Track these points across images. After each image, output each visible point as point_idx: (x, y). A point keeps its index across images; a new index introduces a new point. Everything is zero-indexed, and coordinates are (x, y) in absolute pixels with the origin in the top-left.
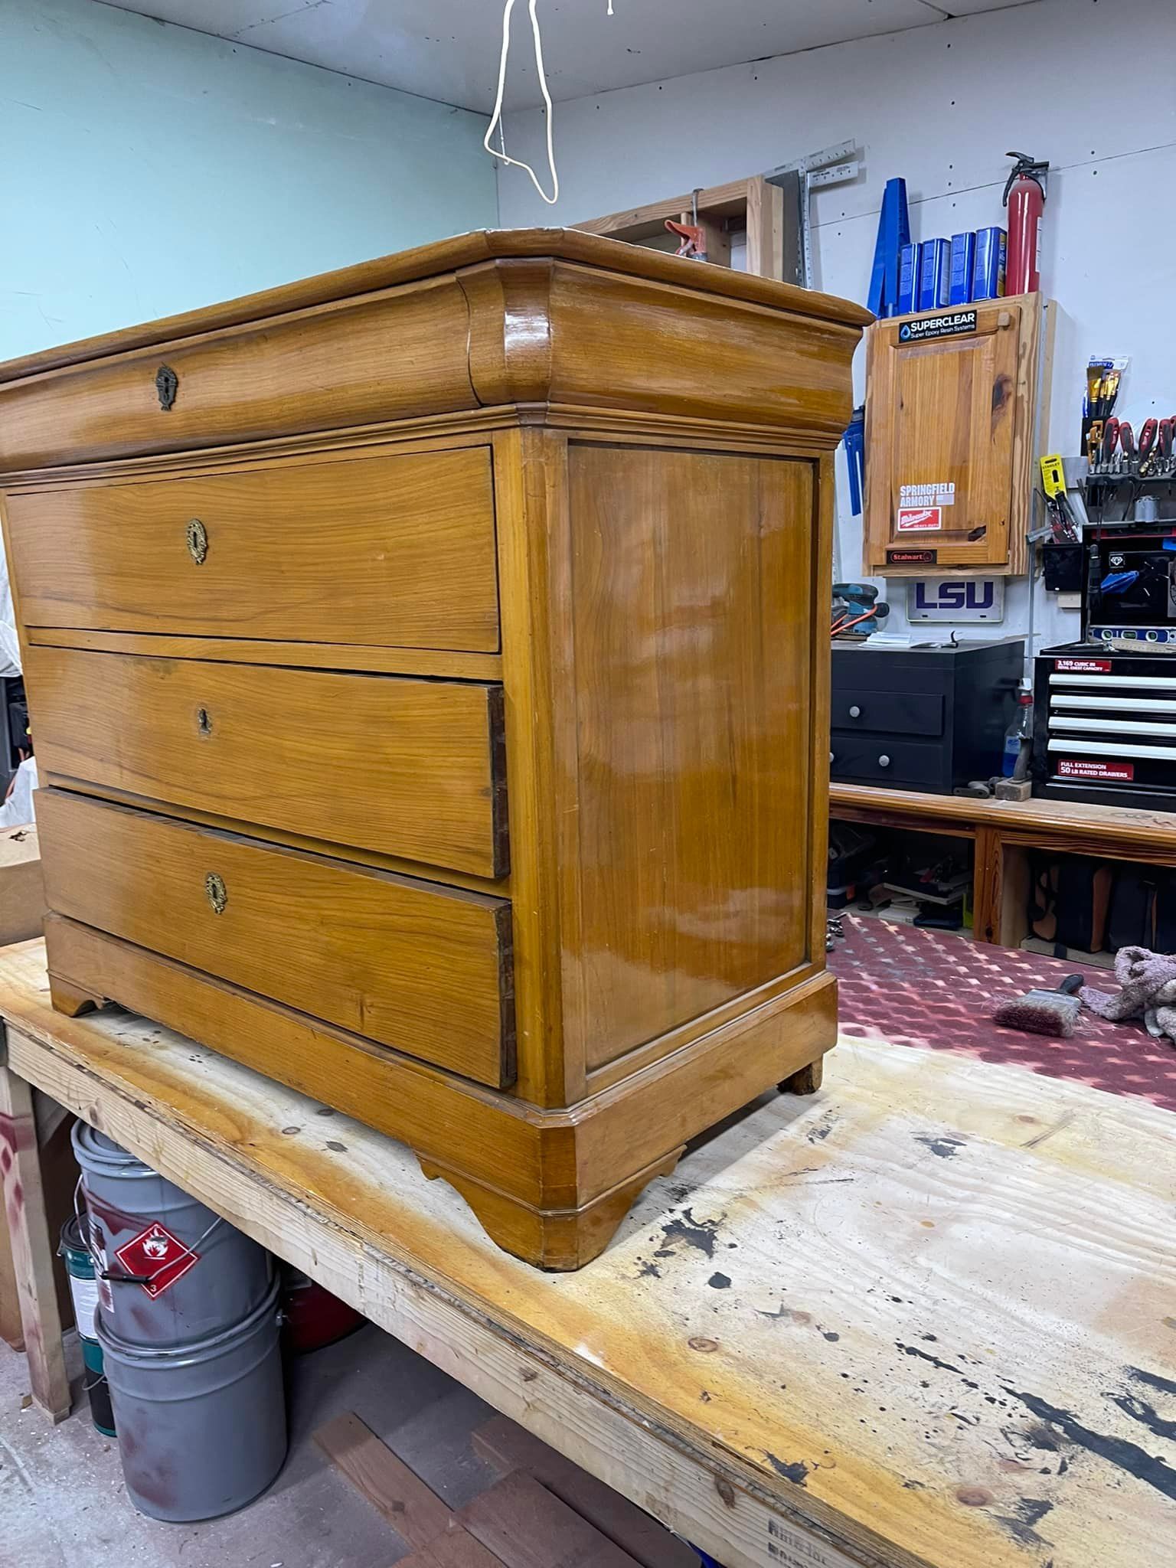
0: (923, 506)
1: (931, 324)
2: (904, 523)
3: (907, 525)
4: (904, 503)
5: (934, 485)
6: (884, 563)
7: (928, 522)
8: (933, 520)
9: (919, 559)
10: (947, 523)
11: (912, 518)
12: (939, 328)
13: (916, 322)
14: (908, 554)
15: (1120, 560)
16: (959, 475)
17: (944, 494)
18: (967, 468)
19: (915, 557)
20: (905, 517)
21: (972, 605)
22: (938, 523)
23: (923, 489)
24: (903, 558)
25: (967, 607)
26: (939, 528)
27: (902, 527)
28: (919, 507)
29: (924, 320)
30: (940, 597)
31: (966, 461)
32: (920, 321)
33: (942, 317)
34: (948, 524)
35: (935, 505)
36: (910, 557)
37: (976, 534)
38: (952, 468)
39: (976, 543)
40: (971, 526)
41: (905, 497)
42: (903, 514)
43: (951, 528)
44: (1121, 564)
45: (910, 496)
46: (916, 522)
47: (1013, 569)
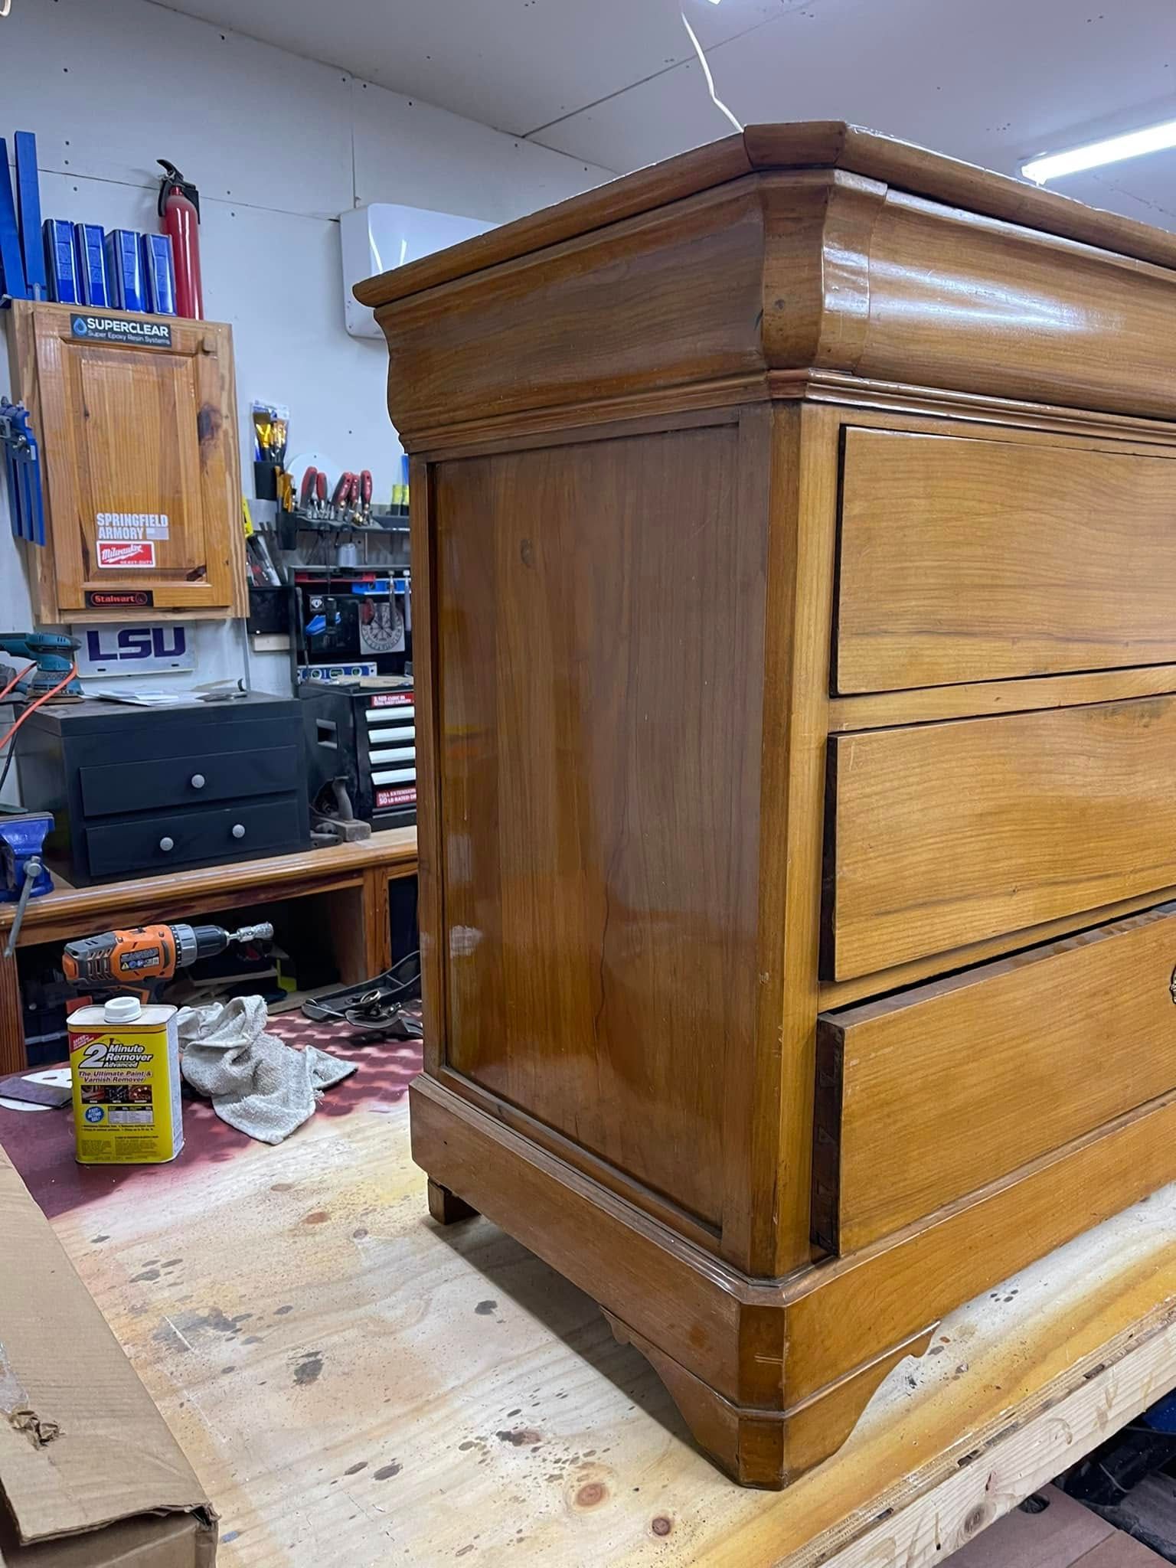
0: (130, 540)
1: (114, 325)
2: (106, 559)
3: (111, 561)
4: (104, 535)
5: (141, 516)
6: (83, 606)
7: (137, 558)
8: (145, 554)
9: (130, 602)
10: (162, 559)
11: (115, 552)
12: (124, 333)
13: (94, 318)
14: (115, 596)
15: (320, 602)
16: (172, 507)
17: (156, 527)
18: (180, 500)
19: (124, 599)
20: (106, 551)
21: (161, 652)
22: (151, 559)
23: (128, 519)
24: (108, 599)
25: (156, 656)
26: (153, 566)
27: (103, 563)
28: (123, 539)
29: (104, 319)
30: (121, 646)
31: (178, 492)
32: (100, 319)
33: (129, 322)
34: (164, 561)
35: (145, 538)
36: (118, 599)
37: (195, 575)
38: (162, 498)
39: (197, 584)
40: (192, 565)
41: (104, 526)
42: (103, 547)
43: (168, 566)
44: (321, 606)
45: (111, 524)
46: (123, 557)
47: (236, 612)
